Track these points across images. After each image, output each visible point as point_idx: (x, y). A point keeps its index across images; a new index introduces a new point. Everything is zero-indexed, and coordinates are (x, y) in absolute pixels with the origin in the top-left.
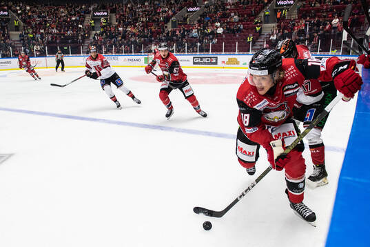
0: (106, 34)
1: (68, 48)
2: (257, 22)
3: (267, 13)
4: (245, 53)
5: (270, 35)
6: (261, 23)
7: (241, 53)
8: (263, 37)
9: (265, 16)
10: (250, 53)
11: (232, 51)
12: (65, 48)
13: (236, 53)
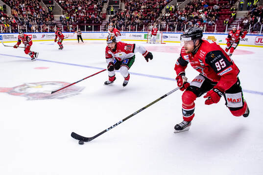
0: (118, 17)
1: (92, 26)
2: (233, 10)
3: (242, 3)
4: (222, 33)
5: (243, 20)
6: (236, 10)
7: (218, 33)
8: (237, 21)
9: (240, 5)
10: (226, 33)
11: (211, 31)
12: (89, 27)
13: (215, 33)
